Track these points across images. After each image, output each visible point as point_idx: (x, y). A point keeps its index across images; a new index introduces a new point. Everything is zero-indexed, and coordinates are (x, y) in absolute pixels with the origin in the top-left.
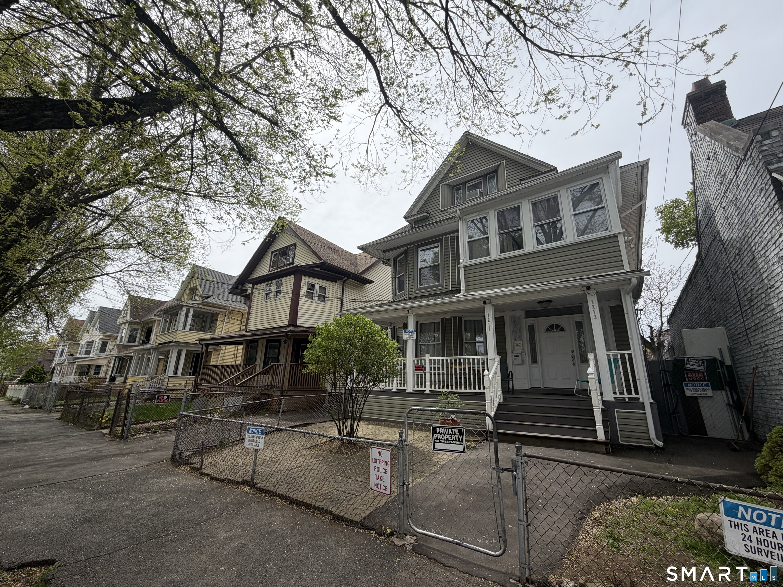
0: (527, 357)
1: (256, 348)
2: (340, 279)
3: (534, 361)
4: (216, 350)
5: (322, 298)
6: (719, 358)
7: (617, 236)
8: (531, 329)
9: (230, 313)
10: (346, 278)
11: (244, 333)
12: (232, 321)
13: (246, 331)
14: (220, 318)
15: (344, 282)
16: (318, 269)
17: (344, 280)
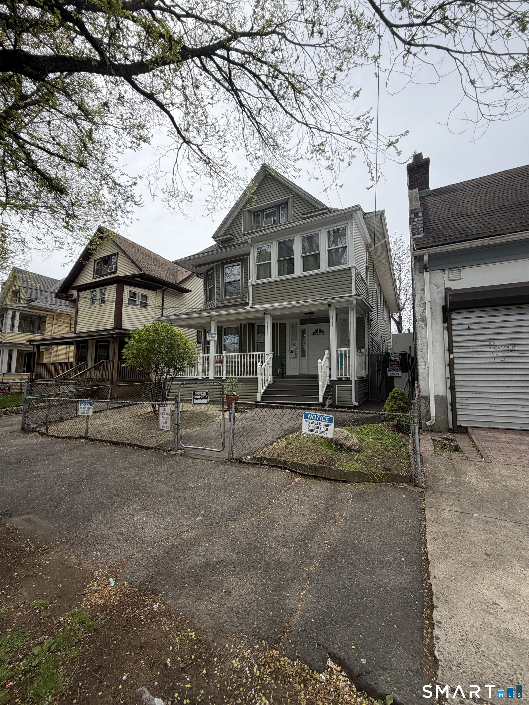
0: (299, 353)
1: (86, 348)
2: (161, 288)
3: (303, 355)
4: (47, 350)
5: (144, 305)
6: (409, 352)
8: (303, 332)
9: (58, 315)
10: (165, 287)
11: (74, 335)
12: (60, 323)
13: (75, 333)
14: (48, 321)
15: (164, 291)
16: (139, 279)
17: (164, 289)
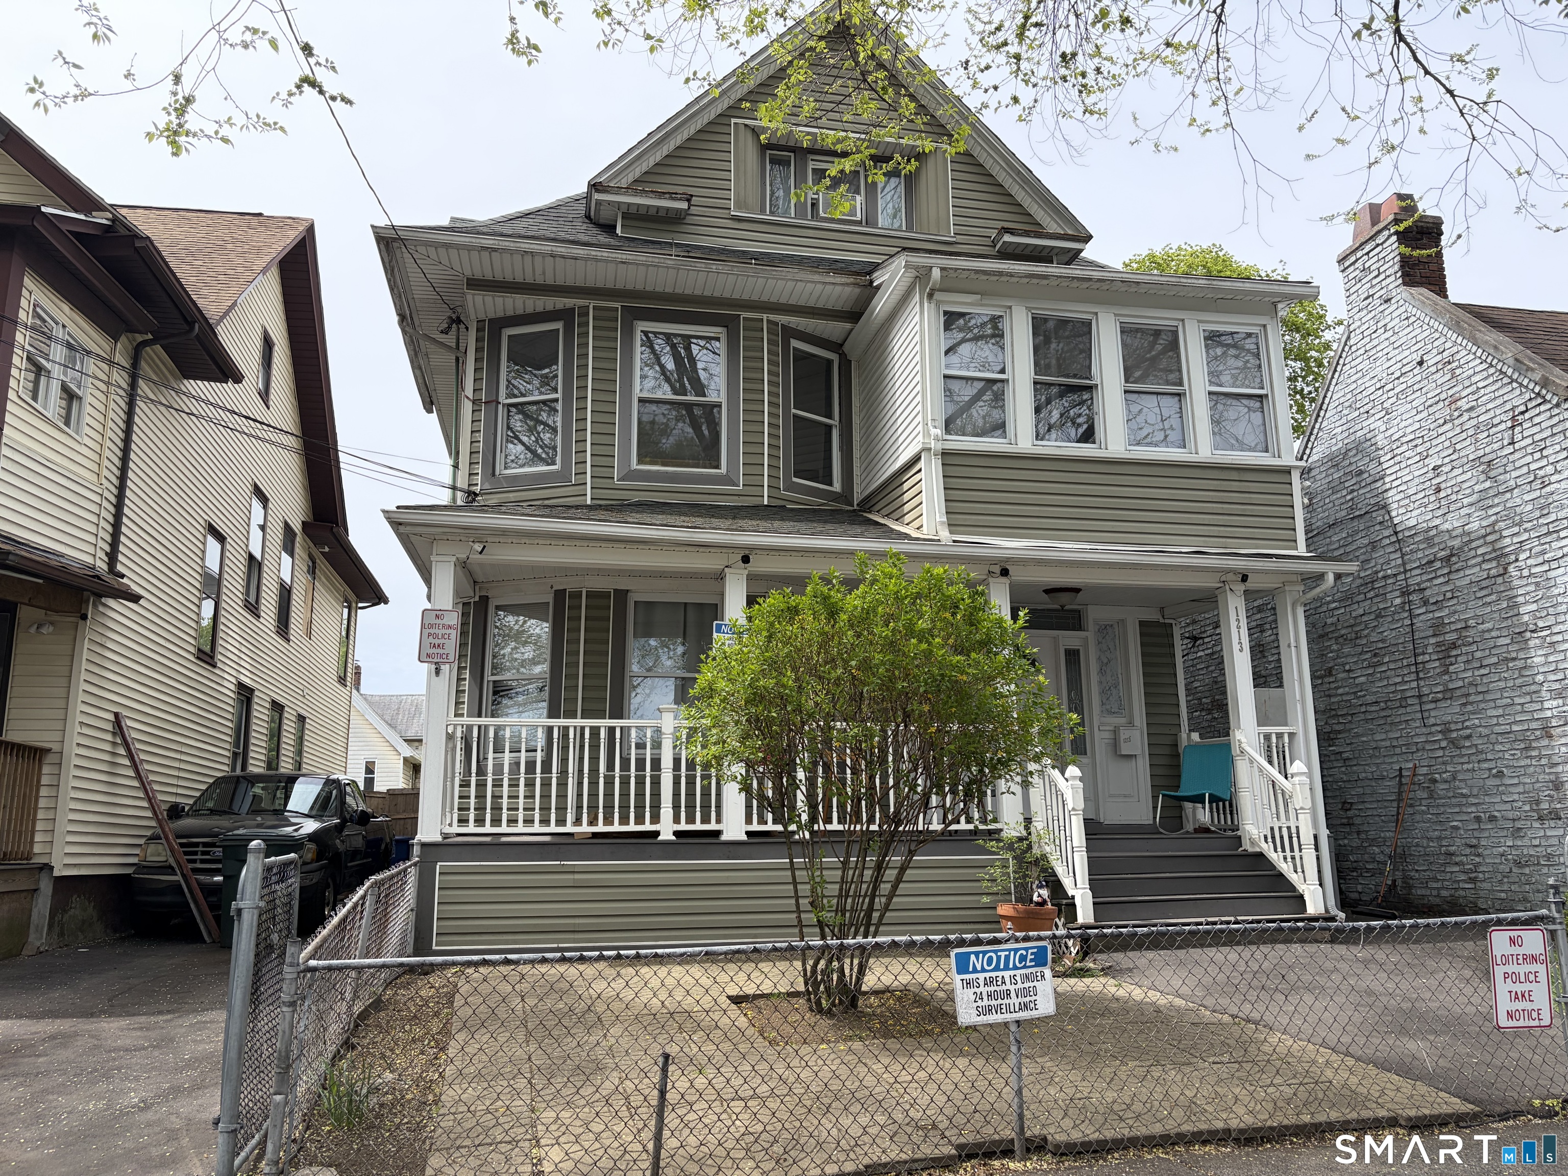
7: (1290, 473)
